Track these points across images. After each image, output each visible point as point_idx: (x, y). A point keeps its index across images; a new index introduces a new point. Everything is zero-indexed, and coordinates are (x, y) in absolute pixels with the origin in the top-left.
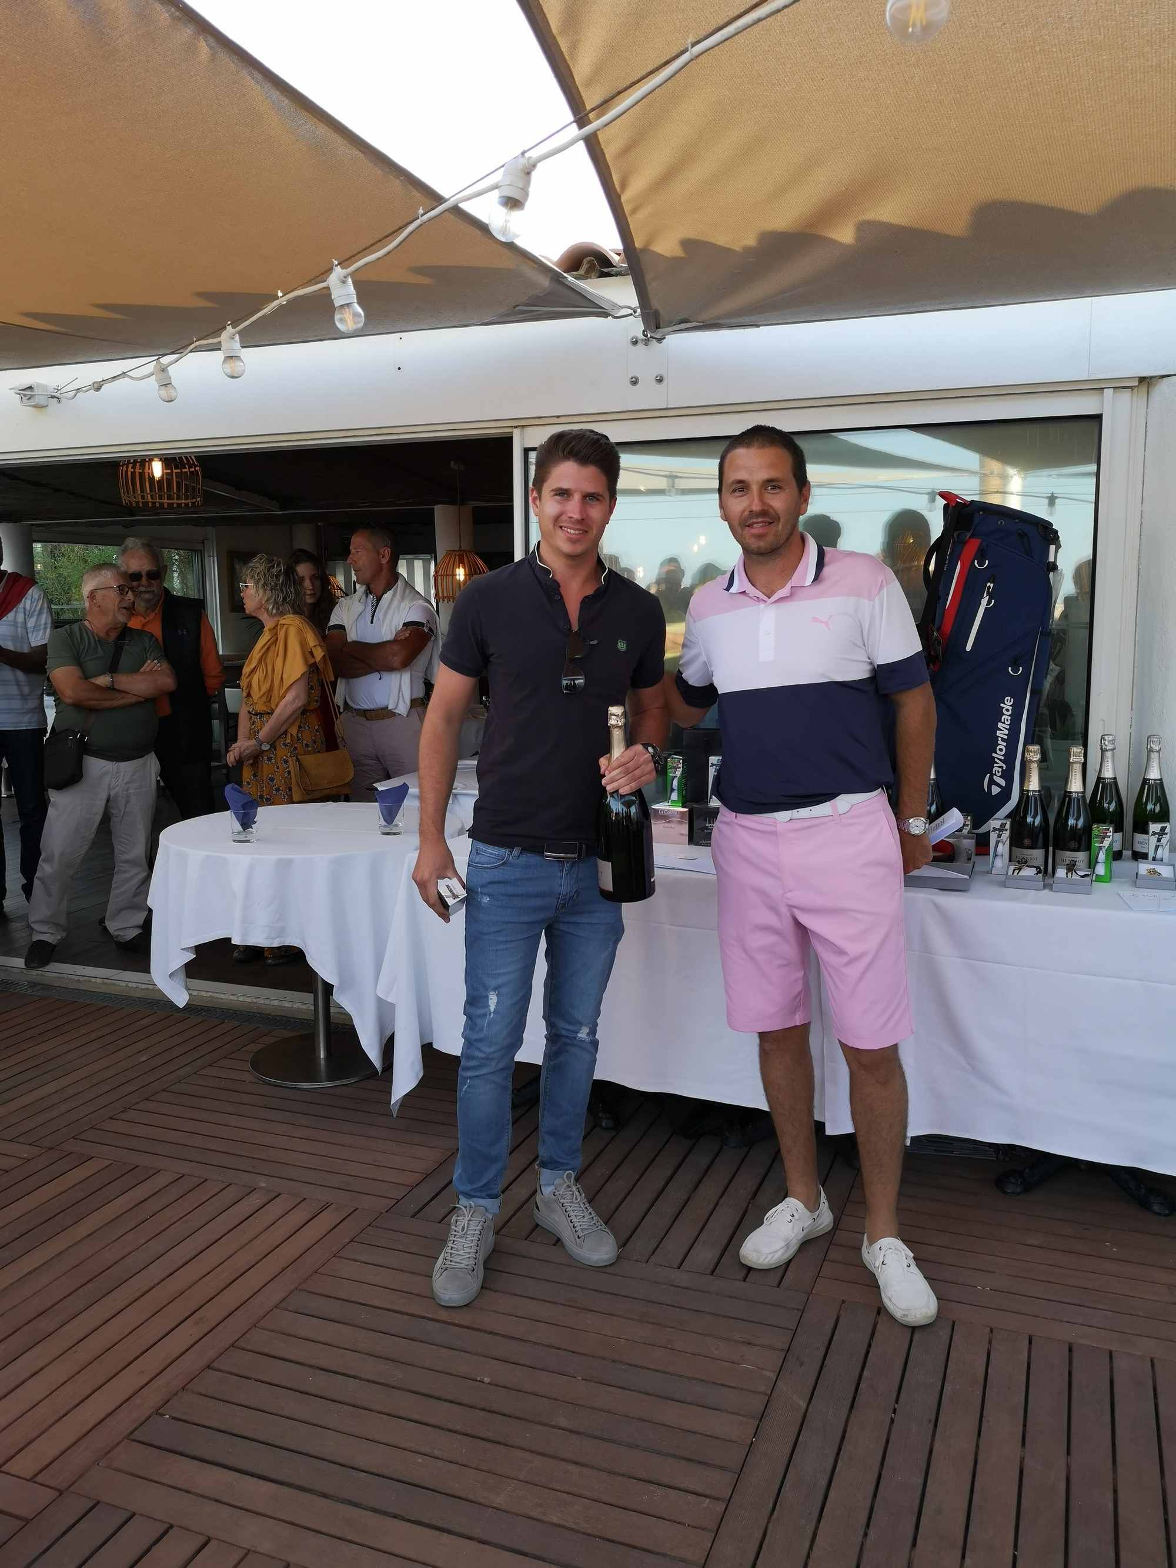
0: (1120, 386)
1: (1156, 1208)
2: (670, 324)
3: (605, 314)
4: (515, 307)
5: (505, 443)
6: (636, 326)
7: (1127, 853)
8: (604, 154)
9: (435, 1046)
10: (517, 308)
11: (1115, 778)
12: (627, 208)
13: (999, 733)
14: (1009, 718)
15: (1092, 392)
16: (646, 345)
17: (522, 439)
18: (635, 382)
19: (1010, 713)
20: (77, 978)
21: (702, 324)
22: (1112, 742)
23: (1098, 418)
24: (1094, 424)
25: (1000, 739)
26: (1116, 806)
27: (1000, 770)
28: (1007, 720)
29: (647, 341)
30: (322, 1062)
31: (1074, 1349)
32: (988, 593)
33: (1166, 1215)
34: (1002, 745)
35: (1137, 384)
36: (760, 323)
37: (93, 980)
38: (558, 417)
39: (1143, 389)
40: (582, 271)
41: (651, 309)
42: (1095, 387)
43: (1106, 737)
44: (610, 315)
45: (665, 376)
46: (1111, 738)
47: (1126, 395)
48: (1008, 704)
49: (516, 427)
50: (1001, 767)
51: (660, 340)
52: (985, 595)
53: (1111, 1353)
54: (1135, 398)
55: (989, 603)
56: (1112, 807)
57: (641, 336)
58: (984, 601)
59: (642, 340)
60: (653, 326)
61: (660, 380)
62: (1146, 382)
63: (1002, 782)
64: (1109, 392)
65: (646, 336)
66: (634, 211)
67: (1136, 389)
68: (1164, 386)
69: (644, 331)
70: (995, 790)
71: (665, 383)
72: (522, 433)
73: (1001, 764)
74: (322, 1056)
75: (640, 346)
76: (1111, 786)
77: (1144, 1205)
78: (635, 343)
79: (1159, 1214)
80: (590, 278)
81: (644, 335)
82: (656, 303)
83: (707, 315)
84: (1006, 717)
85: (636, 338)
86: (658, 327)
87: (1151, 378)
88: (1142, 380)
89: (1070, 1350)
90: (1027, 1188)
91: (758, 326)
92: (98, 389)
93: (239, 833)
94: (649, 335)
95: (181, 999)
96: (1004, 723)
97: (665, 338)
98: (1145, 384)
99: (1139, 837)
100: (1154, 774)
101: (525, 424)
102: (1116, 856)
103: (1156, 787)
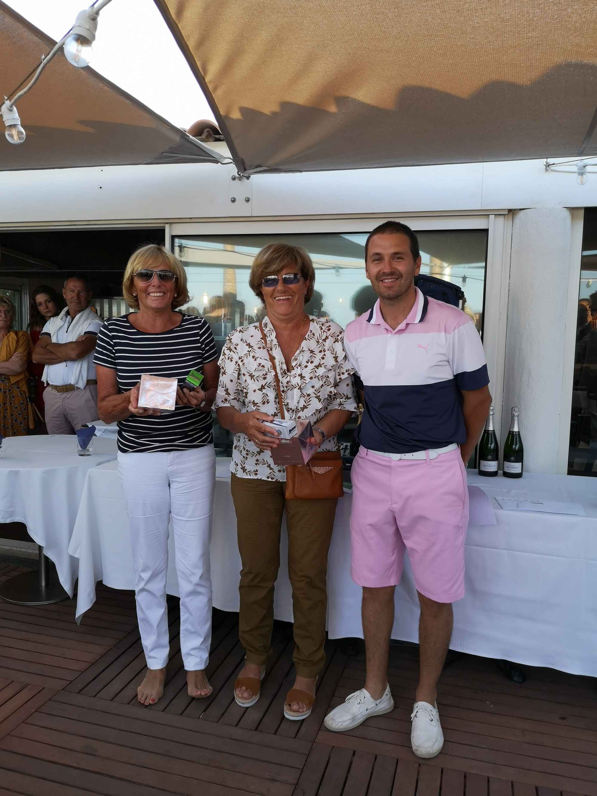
0: (498, 213)
1: (515, 678)
2: (251, 168)
3: (217, 162)
4: (162, 153)
5: (161, 232)
6: (233, 169)
8: (187, 46)
9: (104, 583)
10: (164, 154)
11: (494, 431)
12: (210, 87)
15: (482, 216)
16: (240, 180)
17: (171, 230)
18: (234, 200)
21: (268, 168)
23: (486, 231)
24: (484, 234)
26: (494, 446)
29: (240, 179)
30: (43, 588)
31: (467, 777)
35: (507, 213)
38: (191, 218)
39: (511, 216)
40: (204, 136)
41: (239, 157)
42: (485, 214)
44: (219, 162)
45: (250, 197)
47: (501, 220)
49: (167, 223)
51: (248, 178)
53: (488, 778)
54: (506, 220)
57: (237, 175)
59: (238, 177)
60: (242, 169)
61: (248, 200)
62: (512, 212)
64: (492, 217)
65: (240, 175)
67: (507, 216)
68: (522, 214)
69: (238, 172)
71: (250, 202)
72: (170, 227)
74: (43, 584)
75: (237, 181)
76: (491, 435)
78: (234, 179)
79: (516, 682)
80: (209, 141)
82: (241, 154)
83: (271, 162)
85: (234, 176)
86: (245, 170)
87: (515, 210)
88: (510, 211)
89: (465, 777)
91: (301, 171)
94: (241, 175)
97: (250, 177)
98: (511, 213)
99: (507, 464)
100: (516, 429)
101: (172, 222)
102: (494, 474)
103: (516, 436)
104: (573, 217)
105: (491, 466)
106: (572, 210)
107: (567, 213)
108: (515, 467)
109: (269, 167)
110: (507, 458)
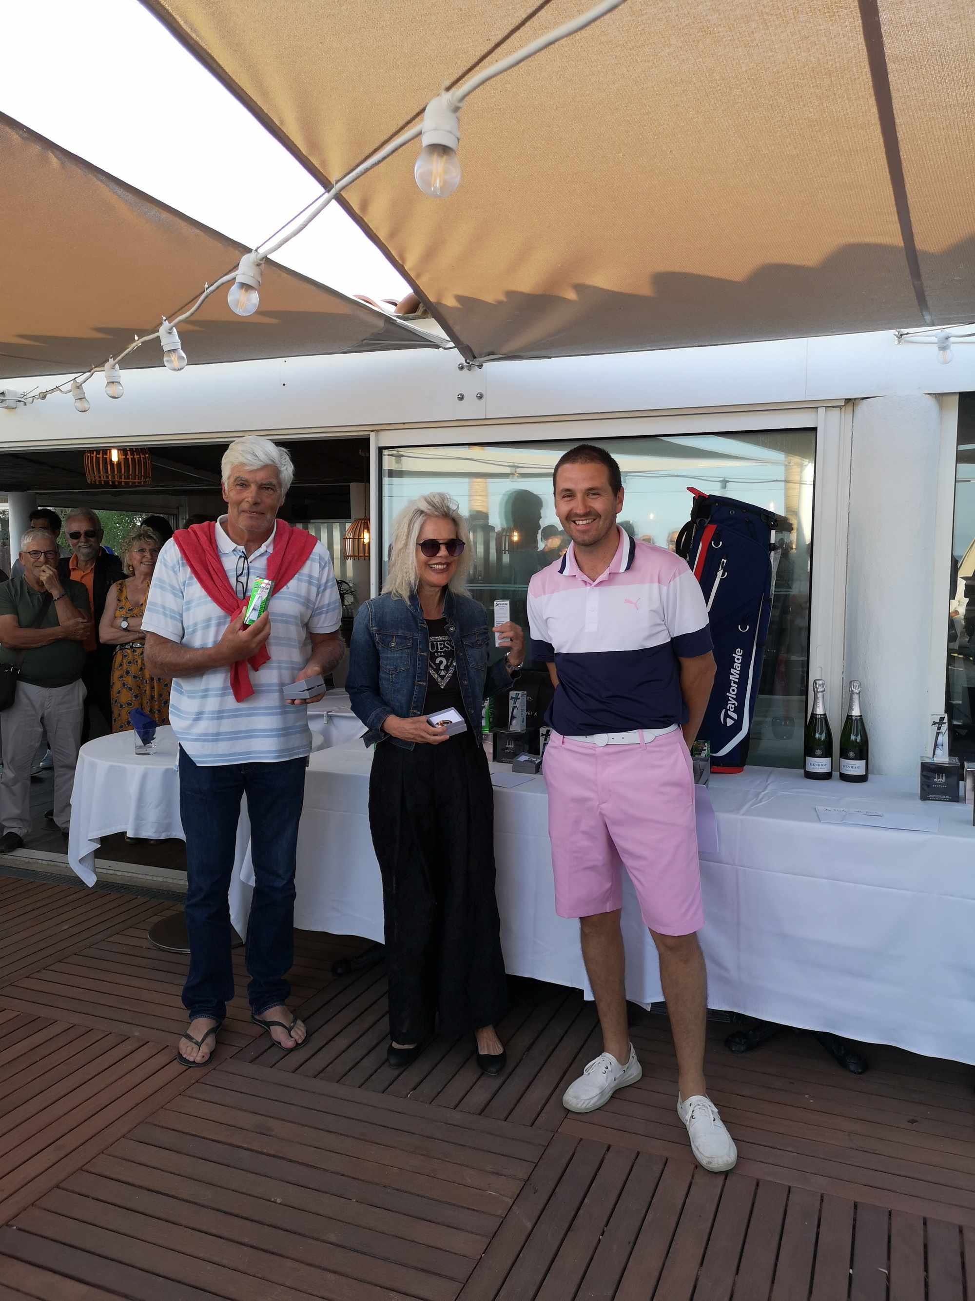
0: (830, 405)
1: (852, 1068)
2: (482, 355)
3: (437, 347)
4: (363, 341)
5: (364, 442)
6: (456, 356)
7: (836, 774)
10: (366, 341)
11: (825, 714)
12: (412, 274)
13: (731, 677)
14: (739, 665)
15: (809, 410)
16: (469, 370)
17: (377, 440)
18: (461, 398)
19: (740, 661)
20: (27, 860)
21: (505, 356)
22: (823, 684)
23: (814, 429)
24: (812, 434)
25: (732, 682)
26: (826, 737)
27: (733, 706)
28: (738, 667)
29: (470, 368)
32: (722, 567)
33: (860, 1073)
34: (734, 686)
35: (843, 404)
36: (551, 356)
37: (40, 861)
38: (404, 423)
39: (849, 408)
42: (812, 406)
43: (817, 682)
44: (440, 347)
45: (484, 394)
46: (821, 682)
47: (836, 412)
48: (738, 654)
49: (372, 431)
50: (734, 704)
51: (480, 366)
52: (720, 569)
54: (843, 414)
55: (723, 574)
56: (823, 737)
57: (465, 364)
58: (720, 573)
59: (466, 366)
60: (470, 357)
61: (480, 397)
62: (850, 402)
63: (735, 716)
64: (822, 411)
65: (469, 363)
66: (419, 275)
67: (844, 408)
68: (864, 406)
69: (466, 361)
70: (730, 722)
71: (484, 399)
72: (377, 436)
73: (734, 702)
75: (465, 370)
76: (821, 720)
77: (842, 1063)
78: (461, 368)
79: (852, 1072)
81: (467, 362)
83: (507, 348)
84: (737, 665)
85: (462, 364)
86: (475, 357)
87: (855, 399)
88: (848, 401)
90: (750, 1048)
91: (550, 358)
92: (44, 397)
93: (140, 747)
95: (90, 880)
96: (736, 669)
97: (482, 365)
98: (851, 404)
99: (844, 762)
100: (856, 712)
101: (378, 429)
102: (827, 776)
103: (857, 722)
104: (941, 406)
105: (820, 764)
106: (940, 397)
107: (931, 402)
108: (855, 767)
109: (505, 354)
110: (844, 754)
